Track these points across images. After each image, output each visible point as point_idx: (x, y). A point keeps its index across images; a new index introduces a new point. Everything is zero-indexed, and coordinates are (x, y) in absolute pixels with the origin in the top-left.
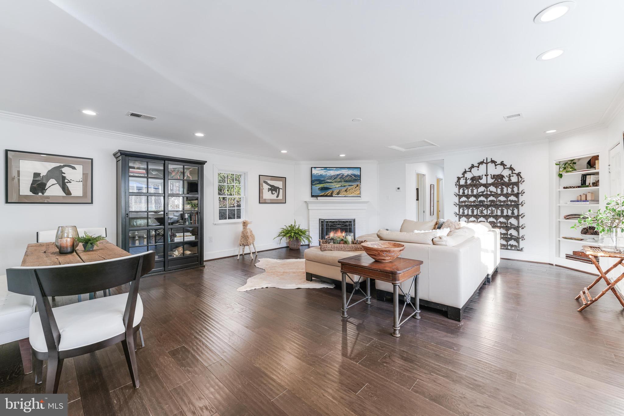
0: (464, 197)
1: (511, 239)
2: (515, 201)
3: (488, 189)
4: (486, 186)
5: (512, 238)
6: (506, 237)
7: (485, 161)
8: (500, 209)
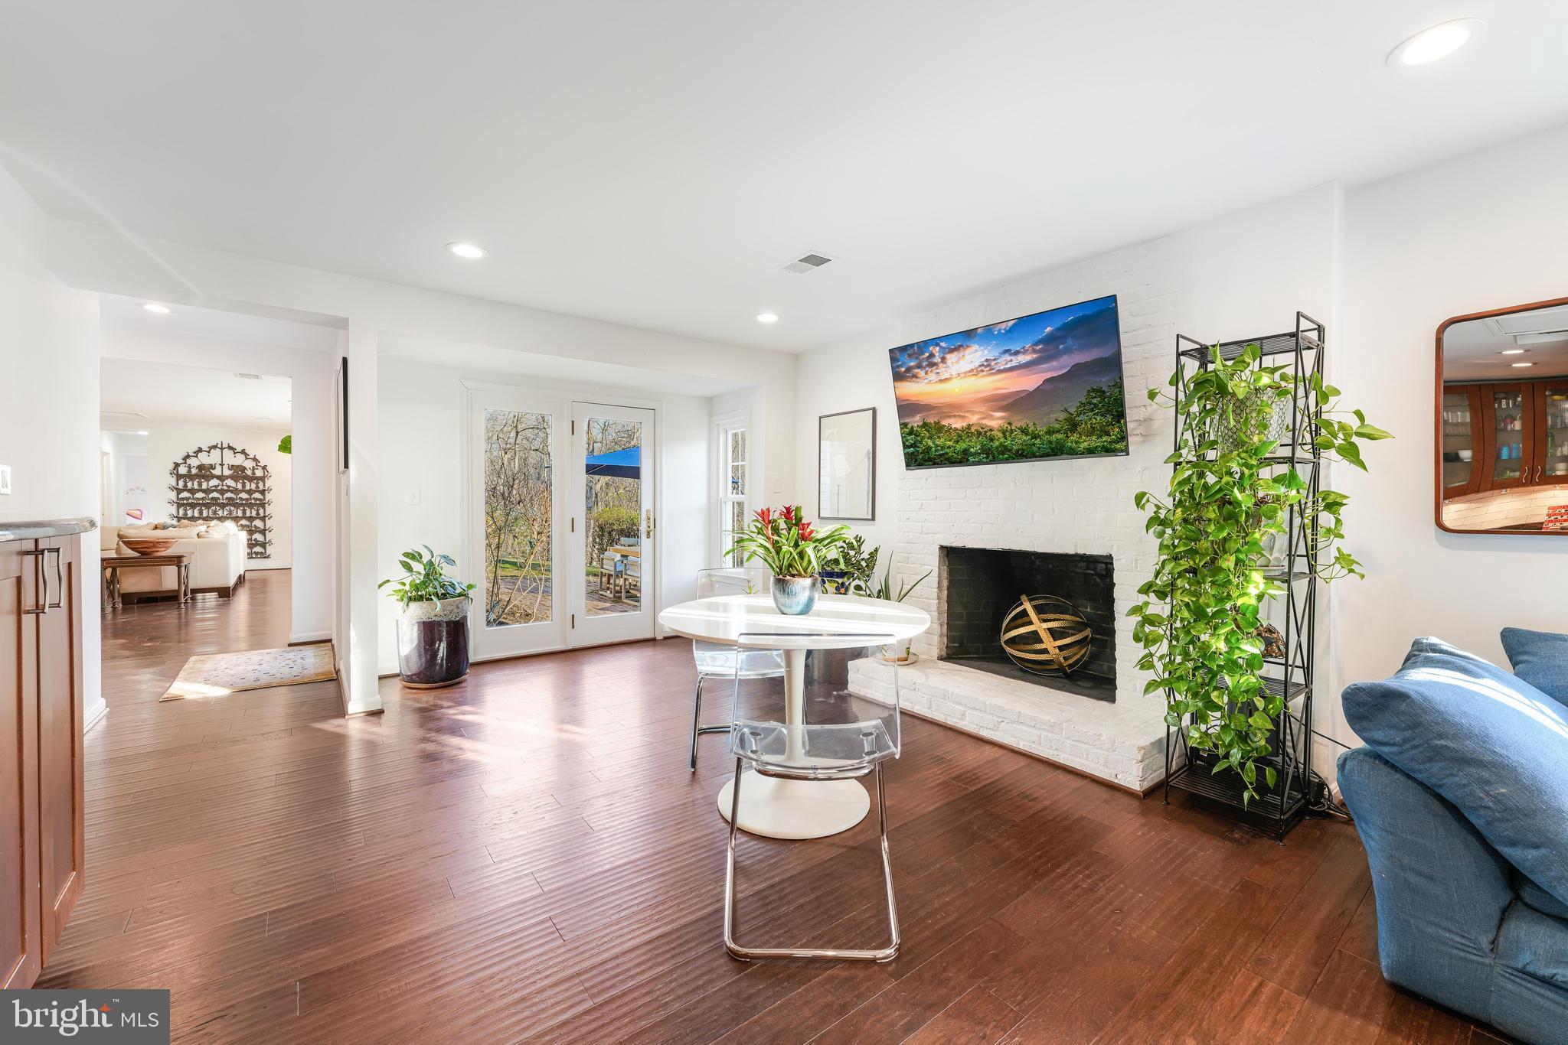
0: (185, 492)
1: (255, 545)
2: (260, 500)
3: (224, 483)
4: (221, 478)
5: (257, 543)
6: (251, 545)
7: (219, 446)
8: (241, 508)
